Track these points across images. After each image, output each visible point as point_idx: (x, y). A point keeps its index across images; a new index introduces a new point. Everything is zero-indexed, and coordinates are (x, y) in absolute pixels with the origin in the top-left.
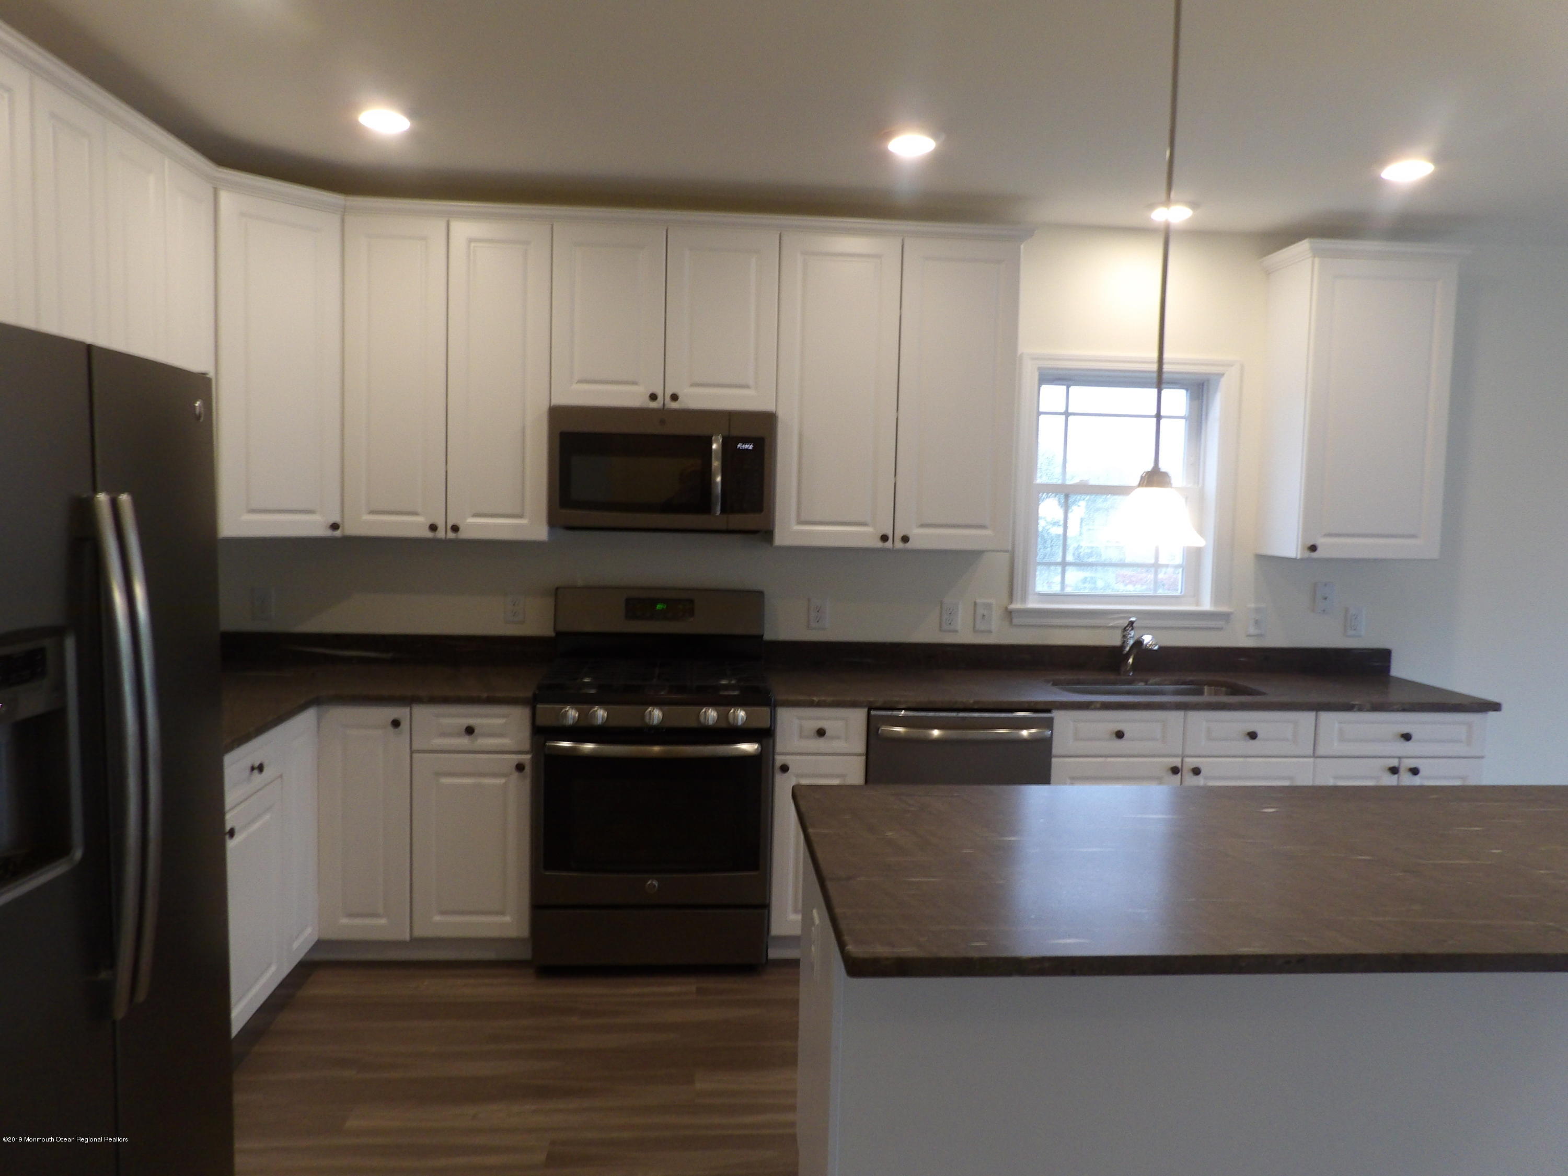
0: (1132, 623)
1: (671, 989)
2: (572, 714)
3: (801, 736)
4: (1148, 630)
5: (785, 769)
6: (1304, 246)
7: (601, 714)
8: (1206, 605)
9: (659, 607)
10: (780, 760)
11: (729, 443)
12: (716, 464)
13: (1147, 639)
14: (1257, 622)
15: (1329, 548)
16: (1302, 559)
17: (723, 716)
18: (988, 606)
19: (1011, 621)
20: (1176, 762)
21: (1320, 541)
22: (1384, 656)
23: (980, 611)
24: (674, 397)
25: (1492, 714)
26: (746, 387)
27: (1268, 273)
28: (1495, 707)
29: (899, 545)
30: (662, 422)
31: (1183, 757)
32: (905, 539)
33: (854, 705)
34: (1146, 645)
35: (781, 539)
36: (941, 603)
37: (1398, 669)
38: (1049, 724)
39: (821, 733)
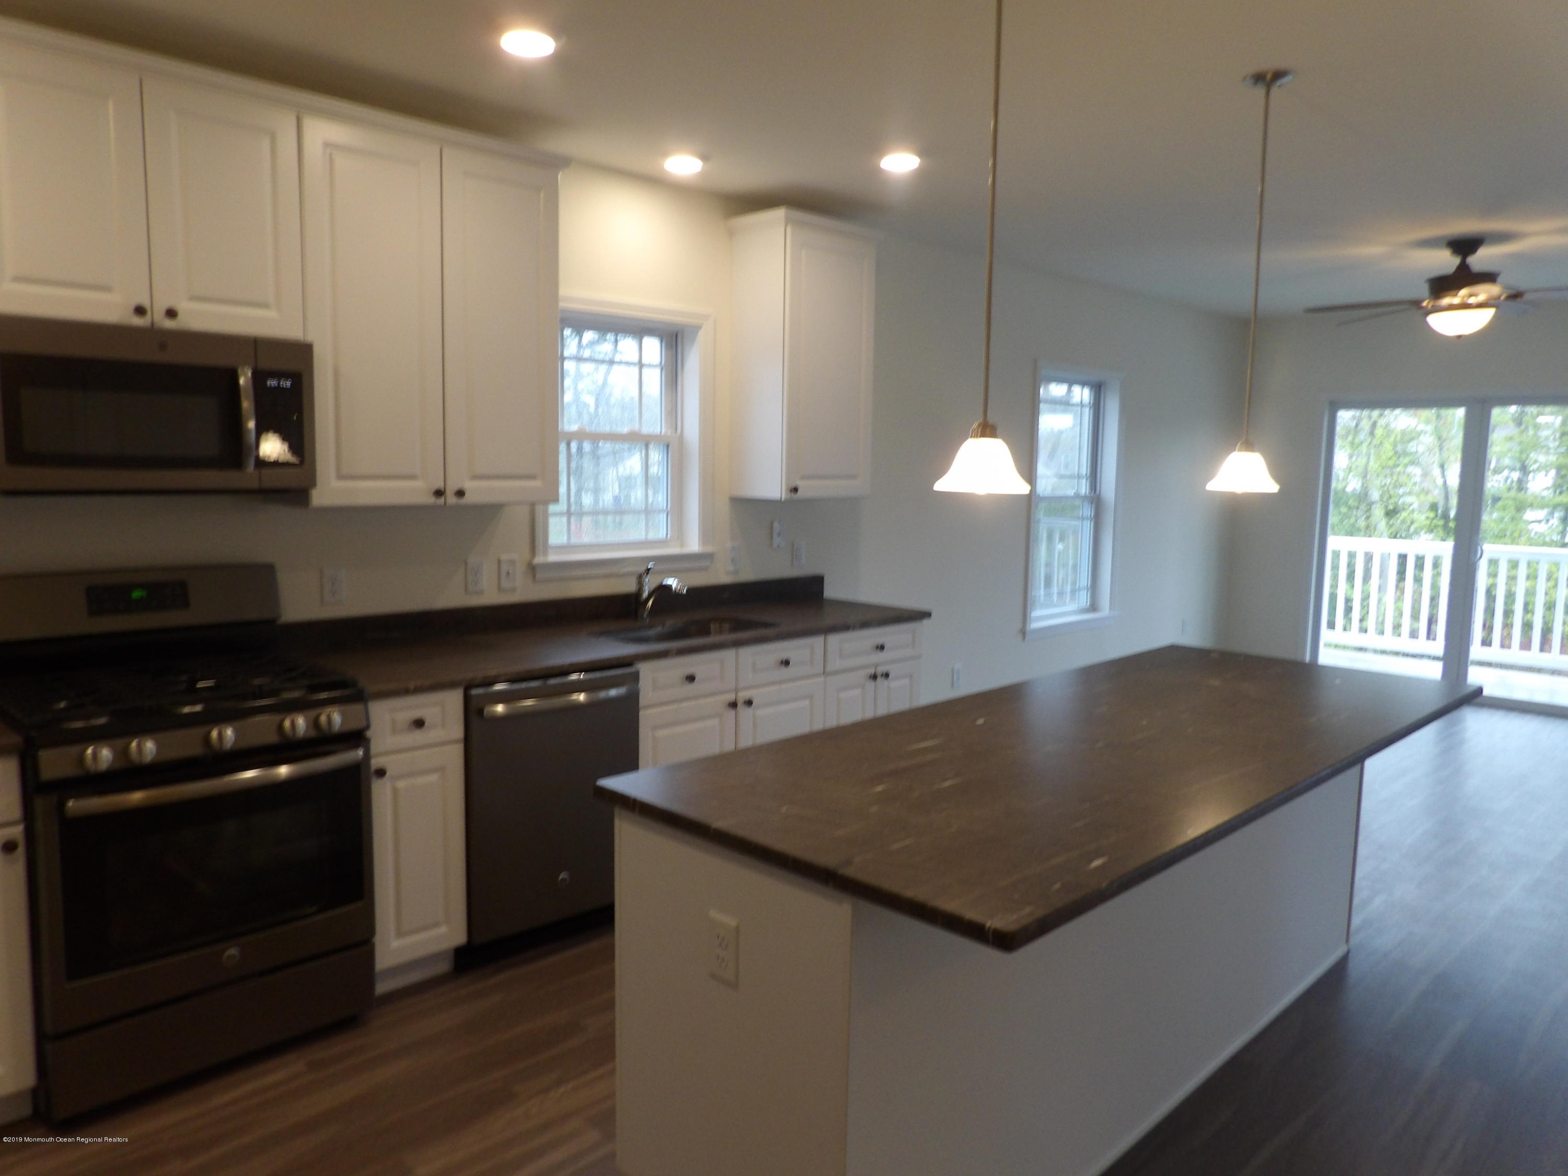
0: (648, 570)
1: (271, 1079)
2: (104, 755)
3: (395, 731)
4: (671, 573)
5: (381, 773)
6: (779, 214)
7: (149, 747)
8: (694, 545)
9: (136, 594)
10: (375, 763)
11: (259, 377)
12: (247, 404)
13: (672, 582)
14: (733, 560)
15: (808, 489)
16: (786, 501)
17: (316, 723)
18: (512, 562)
19: (534, 576)
20: (731, 697)
21: (800, 484)
22: (817, 582)
23: (505, 568)
24: (171, 313)
25: (926, 622)
26: (264, 305)
27: (731, 233)
28: (926, 615)
29: (452, 500)
30: (163, 347)
31: (737, 691)
32: (460, 493)
33: (452, 685)
34: (675, 591)
35: (320, 497)
36: (466, 563)
37: (831, 592)
38: (636, 677)
39: (419, 724)
